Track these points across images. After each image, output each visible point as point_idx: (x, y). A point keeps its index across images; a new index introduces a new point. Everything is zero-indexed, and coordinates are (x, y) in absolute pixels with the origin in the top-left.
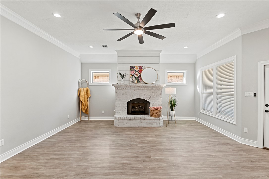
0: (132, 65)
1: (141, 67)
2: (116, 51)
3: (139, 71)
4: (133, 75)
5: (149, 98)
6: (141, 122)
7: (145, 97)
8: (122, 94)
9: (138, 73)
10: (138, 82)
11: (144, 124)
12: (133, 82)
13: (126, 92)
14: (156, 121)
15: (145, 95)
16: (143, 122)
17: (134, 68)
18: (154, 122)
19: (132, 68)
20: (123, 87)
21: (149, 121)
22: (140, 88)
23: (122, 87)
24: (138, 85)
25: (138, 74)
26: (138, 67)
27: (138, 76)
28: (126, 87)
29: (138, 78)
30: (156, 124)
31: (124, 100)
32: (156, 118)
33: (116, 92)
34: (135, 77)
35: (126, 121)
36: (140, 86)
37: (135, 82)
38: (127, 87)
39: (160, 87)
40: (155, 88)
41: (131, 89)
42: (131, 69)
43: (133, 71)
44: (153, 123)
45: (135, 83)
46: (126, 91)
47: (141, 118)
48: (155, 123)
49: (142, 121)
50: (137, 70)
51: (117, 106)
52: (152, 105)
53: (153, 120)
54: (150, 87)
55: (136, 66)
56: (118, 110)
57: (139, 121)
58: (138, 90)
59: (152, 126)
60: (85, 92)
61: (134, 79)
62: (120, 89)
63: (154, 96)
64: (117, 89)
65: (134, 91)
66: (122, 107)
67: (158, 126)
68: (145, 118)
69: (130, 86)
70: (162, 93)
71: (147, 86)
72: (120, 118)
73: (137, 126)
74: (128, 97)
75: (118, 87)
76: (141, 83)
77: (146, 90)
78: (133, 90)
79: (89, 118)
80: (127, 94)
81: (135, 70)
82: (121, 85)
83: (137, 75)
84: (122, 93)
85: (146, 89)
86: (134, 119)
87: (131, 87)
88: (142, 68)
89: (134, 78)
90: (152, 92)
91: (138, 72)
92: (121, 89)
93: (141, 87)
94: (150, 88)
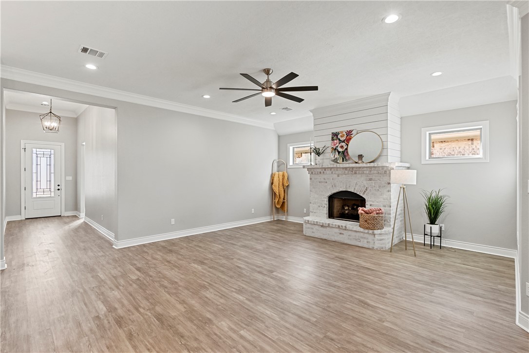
0: (335, 131)
1: (349, 133)
2: (311, 112)
3: (347, 141)
4: (336, 149)
5: (365, 192)
6: (341, 234)
7: (356, 188)
8: (319, 182)
9: (343, 144)
10: (343, 161)
11: (345, 238)
12: (335, 161)
13: (324, 179)
14: (366, 235)
15: (356, 184)
16: (343, 234)
17: (337, 136)
18: (362, 238)
19: (335, 135)
20: (320, 170)
21: (353, 234)
22: (346, 172)
23: (318, 170)
24: (341, 166)
25: (344, 146)
26: (344, 133)
27: (343, 150)
28: (324, 170)
29: (343, 152)
30: (367, 242)
31: (322, 192)
32: (366, 231)
33: (311, 179)
34: (339, 152)
35: (317, 227)
36: (346, 168)
37: (338, 161)
38: (325, 170)
39: (385, 169)
40: (375, 172)
41: (332, 173)
42: (332, 138)
43: (335, 141)
44: (362, 240)
45: (338, 163)
46: (325, 176)
47: (339, 226)
48: (366, 241)
49: (342, 231)
50: (342, 139)
51: (312, 202)
52: (371, 205)
53: (362, 234)
54: (365, 169)
55: (342, 132)
56: (313, 209)
57: (337, 230)
58: (344, 175)
59: (360, 244)
60: (281, 178)
61: (337, 156)
62: (315, 174)
63: (375, 186)
64: (312, 173)
65: (338, 176)
66: (319, 204)
67: (371, 247)
68: (345, 227)
69: (331, 168)
70: (391, 182)
71: (360, 167)
73: (333, 239)
74: (328, 187)
75: (312, 170)
76: (349, 162)
77: (358, 176)
78: (337, 175)
79: (286, 218)
80: (326, 182)
81: (339, 140)
82: (318, 166)
83: (342, 147)
84: (320, 180)
85: (359, 173)
86: (327, 225)
87: (333, 170)
88: (352, 134)
89: (337, 153)
90: (371, 180)
91: (344, 142)
92: (318, 174)
93: (348, 169)
94: (365, 172)
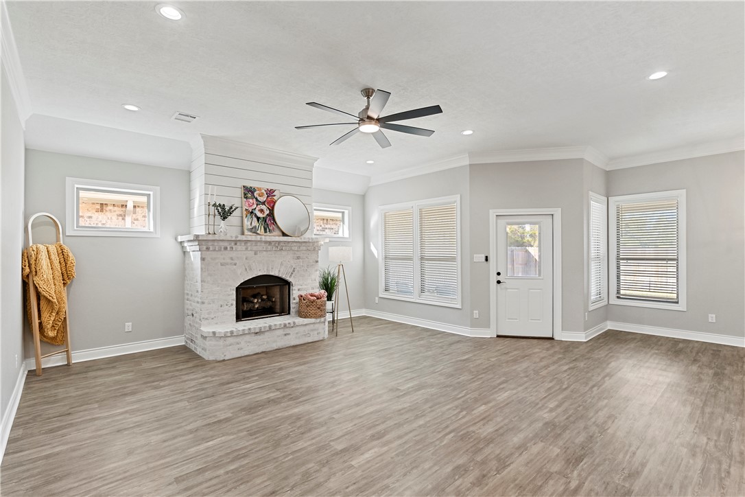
0: (249, 184)
1: (270, 193)
2: (202, 137)
3: (268, 203)
4: (252, 212)
5: (292, 273)
6: (285, 335)
7: (282, 270)
8: (222, 265)
9: (263, 207)
10: (266, 232)
11: (293, 340)
12: (254, 230)
13: (232, 259)
14: (317, 326)
15: (282, 264)
16: (288, 334)
17: (253, 193)
18: (312, 330)
19: (249, 192)
20: (226, 244)
21: (302, 329)
22: (269, 247)
23: (221, 244)
24: (264, 238)
25: (265, 210)
26: (263, 191)
27: (265, 216)
28: (233, 244)
29: (265, 219)
30: (318, 334)
31: (227, 280)
32: (318, 320)
33: (203, 259)
34: (258, 219)
35: (247, 338)
36: (270, 243)
37: (258, 232)
38: (236, 244)
39: (316, 244)
40: (304, 248)
41: (247, 249)
42: (245, 194)
43: (251, 200)
44: (312, 333)
45: (258, 234)
46: (233, 254)
47: (285, 325)
48: (316, 332)
49: (287, 331)
50: (260, 199)
51: (206, 301)
52: (299, 290)
53: (312, 325)
54: (295, 244)
55: (260, 189)
56: (209, 314)
57: (281, 332)
58: (264, 253)
59: (310, 340)
61: (255, 223)
62: (214, 250)
63: (303, 266)
64: (208, 249)
65: (255, 254)
66: (221, 303)
67: (321, 339)
68: (294, 323)
69: (246, 242)
70: (319, 260)
71: (289, 242)
72: (232, 332)
73: (275, 346)
74: (239, 272)
75: (210, 244)
76: (274, 233)
77: (284, 253)
78: (253, 253)
79: (69, 359)
80: (235, 265)
81: (256, 199)
82: (216, 237)
83: (262, 211)
84: (223, 261)
85: (286, 250)
86: (268, 329)
87: (249, 244)
88: (274, 196)
89: (255, 219)
90: (298, 258)
91: (263, 203)
92: (220, 250)
93: (273, 244)
94: (293, 248)
